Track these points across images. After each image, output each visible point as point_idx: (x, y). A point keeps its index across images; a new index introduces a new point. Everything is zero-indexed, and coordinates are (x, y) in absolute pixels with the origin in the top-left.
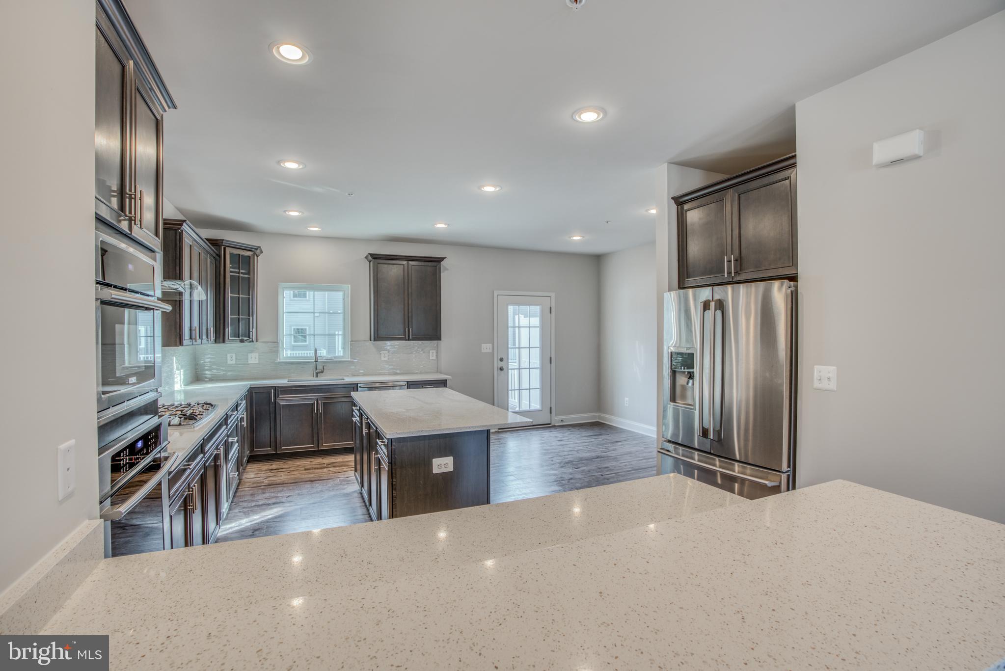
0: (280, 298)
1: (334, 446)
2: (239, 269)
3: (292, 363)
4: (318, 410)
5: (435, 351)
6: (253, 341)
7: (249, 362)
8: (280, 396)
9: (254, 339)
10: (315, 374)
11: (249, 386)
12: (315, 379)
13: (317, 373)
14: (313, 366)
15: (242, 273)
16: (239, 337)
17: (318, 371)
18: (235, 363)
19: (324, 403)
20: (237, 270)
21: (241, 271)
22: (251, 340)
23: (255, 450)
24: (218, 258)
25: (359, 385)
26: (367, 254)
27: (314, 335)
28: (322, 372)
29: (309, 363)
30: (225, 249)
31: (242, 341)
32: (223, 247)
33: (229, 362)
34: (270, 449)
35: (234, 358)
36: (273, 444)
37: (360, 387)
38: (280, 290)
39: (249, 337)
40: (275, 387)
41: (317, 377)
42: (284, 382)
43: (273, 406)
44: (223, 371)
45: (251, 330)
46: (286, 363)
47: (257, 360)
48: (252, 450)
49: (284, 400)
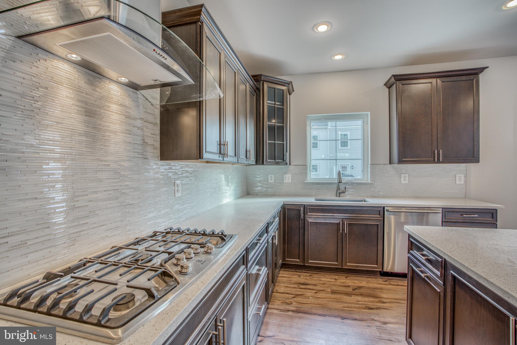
0: (308, 128)
1: (358, 266)
2: (275, 102)
3: (318, 184)
4: (343, 230)
5: (463, 176)
6: (286, 164)
7: (285, 182)
8: (309, 214)
9: (288, 162)
10: (338, 195)
11: (282, 203)
12: (338, 198)
13: (340, 193)
14: (336, 186)
15: (277, 105)
16: (275, 160)
17: (341, 191)
18: (274, 182)
19: (348, 223)
20: (274, 103)
21: (277, 103)
22: (285, 162)
23: (286, 259)
24: (257, 91)
25: (386, 208)
26: (391, 75)
27: (336, 160)
28: (344, 192)
29: (331, 183)
30: (263, 83)
31: (278, 164)
32: (261, 82)
33: (270, 181)
34: (298, 260)
35: (273, 178)
36: (301, 256)
37: (387, 211)
38: (308, 122)
39: (283, 160)
40: (304, 205)
41: (340, 196)
42: (311, 200)
43: (303, 222)
44: (266, 188)
45: (285, 154)
46: (313, 184)
47: (290, 179)
48: (284, 260)
49: (312, 218)
